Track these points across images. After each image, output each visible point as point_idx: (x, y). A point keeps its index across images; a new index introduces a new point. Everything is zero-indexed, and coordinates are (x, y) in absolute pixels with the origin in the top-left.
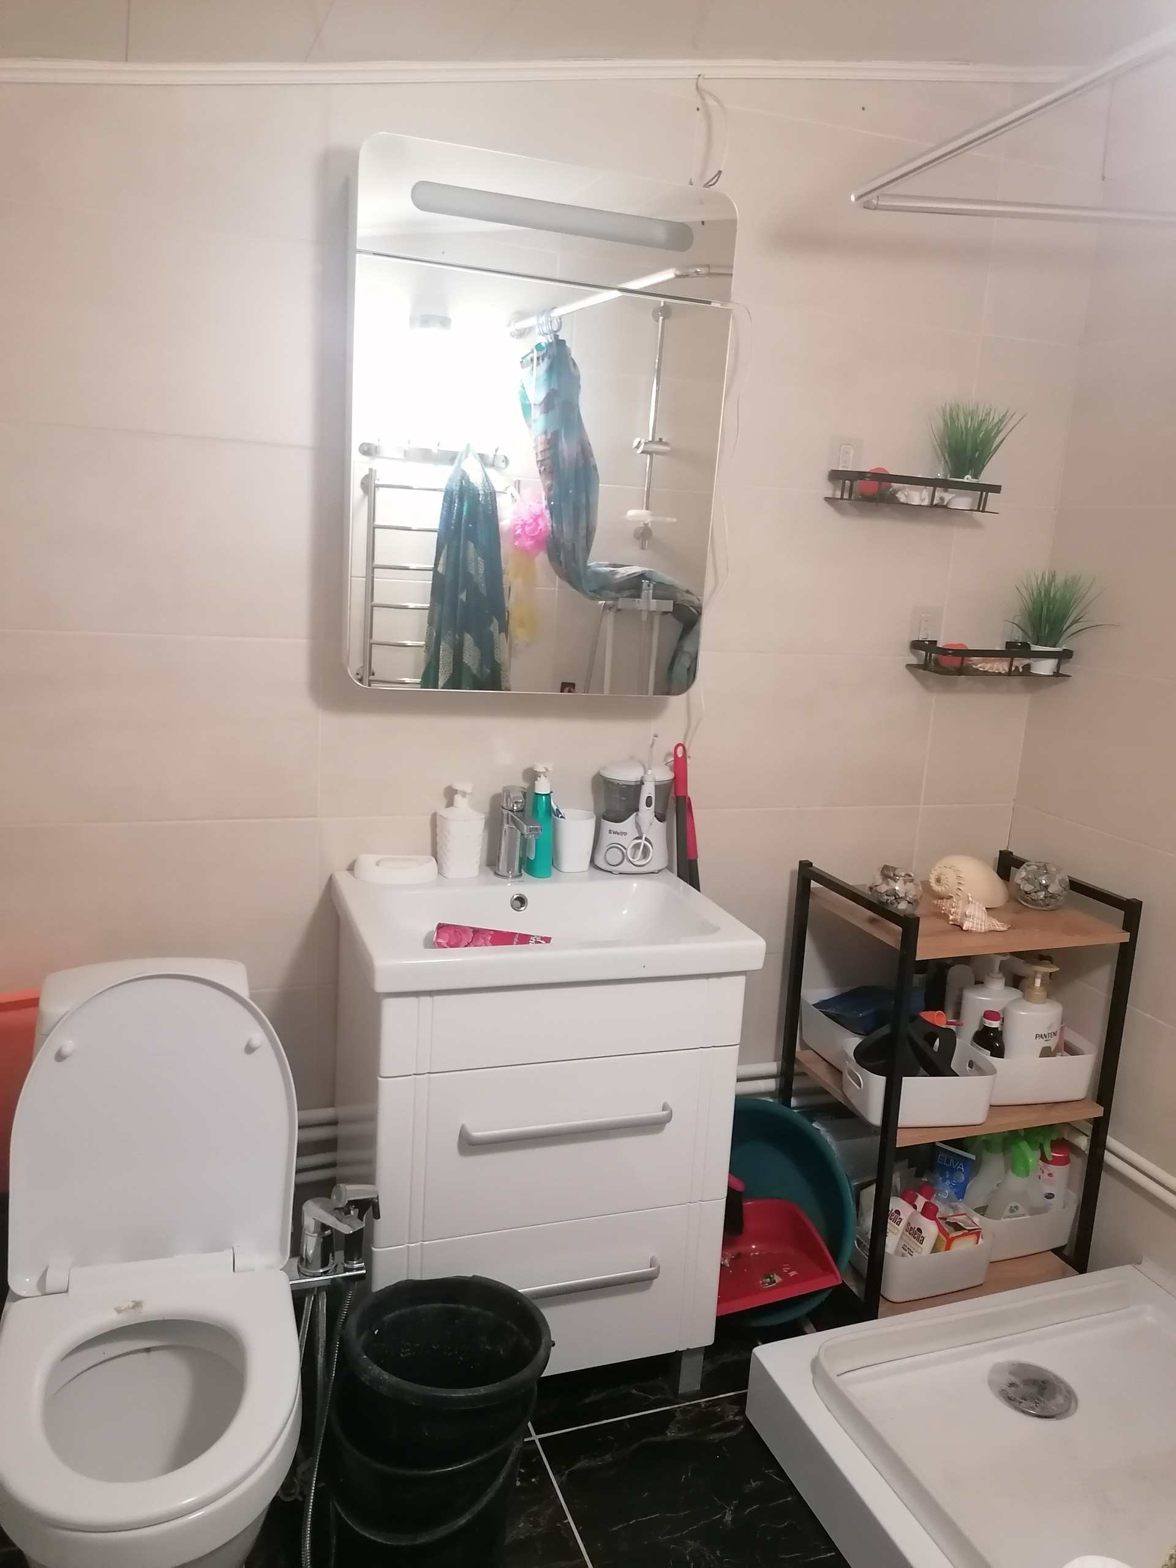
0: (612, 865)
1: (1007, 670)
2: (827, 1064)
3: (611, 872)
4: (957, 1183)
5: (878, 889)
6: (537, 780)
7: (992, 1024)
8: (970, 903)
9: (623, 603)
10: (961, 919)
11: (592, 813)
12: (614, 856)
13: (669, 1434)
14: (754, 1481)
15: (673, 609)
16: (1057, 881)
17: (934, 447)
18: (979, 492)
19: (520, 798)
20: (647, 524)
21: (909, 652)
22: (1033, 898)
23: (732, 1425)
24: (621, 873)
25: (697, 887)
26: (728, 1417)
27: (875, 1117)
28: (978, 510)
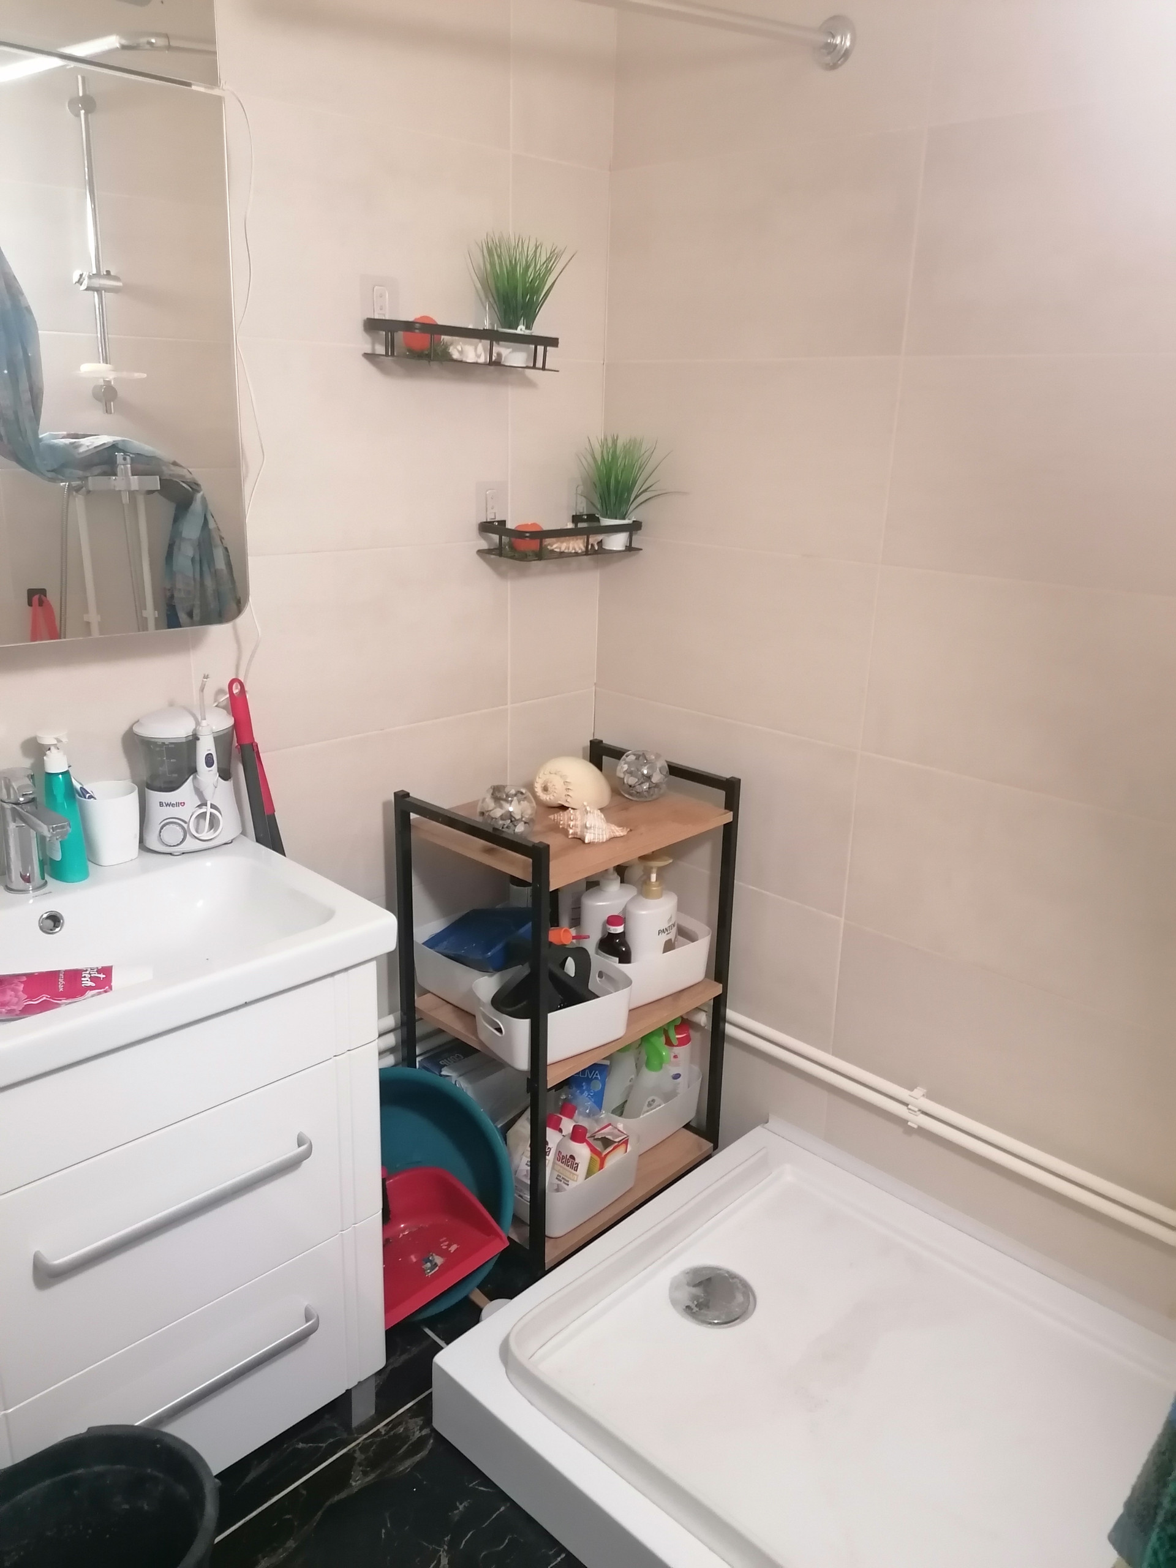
0: (171, 846)
1: (584, 549)
2: (451, 1006)
3: (171, 854)
4: (595, 1093)
5: (492, 814)
6: (45, 755)
7: (616, 930)
8: (589, 814)
9: (95, 482)
10: (581, 832)
11: (128, 783)
12: (172, 834)
13: (354, 1484)
14: (461, 1504)
15: (161, 487)
16: (658, 769)
17: (477, 291)
18: (533, 346)
19: (27, 786)
20: (109, 382)
21: (479, 536)
22: (638, 791)
23: (421, 1442)
24: (183, 853)
25: (282, 851)
26: (414, 1435)
27: (522, 1061)
28: (534, 367)
